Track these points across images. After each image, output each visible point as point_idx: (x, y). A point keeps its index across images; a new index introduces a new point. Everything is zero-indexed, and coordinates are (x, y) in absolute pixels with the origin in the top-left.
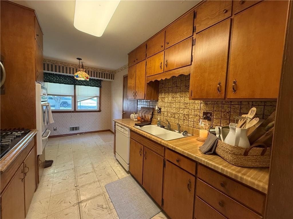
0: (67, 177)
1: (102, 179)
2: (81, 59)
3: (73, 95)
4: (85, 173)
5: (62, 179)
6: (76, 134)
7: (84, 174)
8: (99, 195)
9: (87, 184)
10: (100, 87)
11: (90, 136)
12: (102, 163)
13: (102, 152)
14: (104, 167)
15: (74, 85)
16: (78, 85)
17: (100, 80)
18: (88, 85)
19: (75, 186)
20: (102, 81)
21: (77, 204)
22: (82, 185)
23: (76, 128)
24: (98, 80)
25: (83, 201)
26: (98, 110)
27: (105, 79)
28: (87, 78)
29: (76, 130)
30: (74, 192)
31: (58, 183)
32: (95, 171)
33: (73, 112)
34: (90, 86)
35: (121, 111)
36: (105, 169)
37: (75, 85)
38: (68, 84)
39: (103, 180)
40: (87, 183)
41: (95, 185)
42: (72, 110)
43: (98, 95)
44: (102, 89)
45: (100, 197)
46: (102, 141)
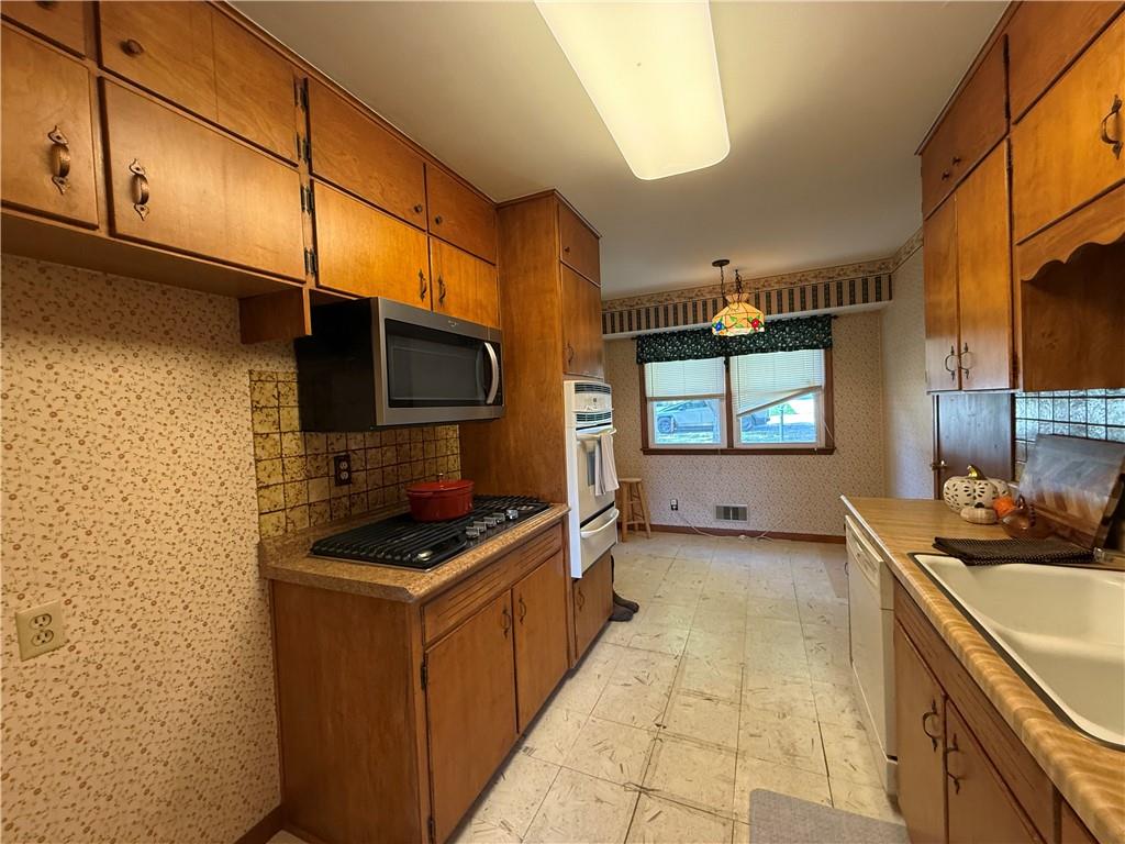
0: (652, 677)
1: (753, 757)
2: (728, 262)
3: (723, 391)
4: (706, 691)
5: (636, 675)
6: (736, 533)
7: (702, 694)
8: (712, 813)
9: (695, 740)
10: (827, 347)
11: (786, 549)
12: (785, 683)
13: (807, 634)
14: (785, 707)
15: (724, 358)
16: (737, 354)
17: (826, 315)
18: (774, 349)
19: (658, 721)
20: (836, 317)
21: (635, 791)
22: (678, 732)
23: (736, 513)
24: (813, 318)
25: (656, 793)
26: (822, 445)
27: (846, 308)
28: (755, 323)
29: (736, 517)
30: (646, 739)
31: (622, 682)
32: (739, 704)
33: (723, 452)
34: (783, 349)
35: (928, 453)
36: (784, 716)
37: (728, 356)
38: (706, 357)
39: (755, 762)
40: (697, 734)
41: (718, 762)
42: (719, 447)
43: (820, 380)
44: (837, 353)
45: (713, 824)
46: (828, 584)
